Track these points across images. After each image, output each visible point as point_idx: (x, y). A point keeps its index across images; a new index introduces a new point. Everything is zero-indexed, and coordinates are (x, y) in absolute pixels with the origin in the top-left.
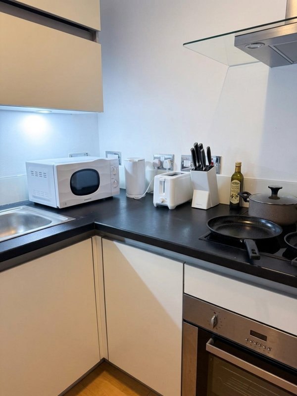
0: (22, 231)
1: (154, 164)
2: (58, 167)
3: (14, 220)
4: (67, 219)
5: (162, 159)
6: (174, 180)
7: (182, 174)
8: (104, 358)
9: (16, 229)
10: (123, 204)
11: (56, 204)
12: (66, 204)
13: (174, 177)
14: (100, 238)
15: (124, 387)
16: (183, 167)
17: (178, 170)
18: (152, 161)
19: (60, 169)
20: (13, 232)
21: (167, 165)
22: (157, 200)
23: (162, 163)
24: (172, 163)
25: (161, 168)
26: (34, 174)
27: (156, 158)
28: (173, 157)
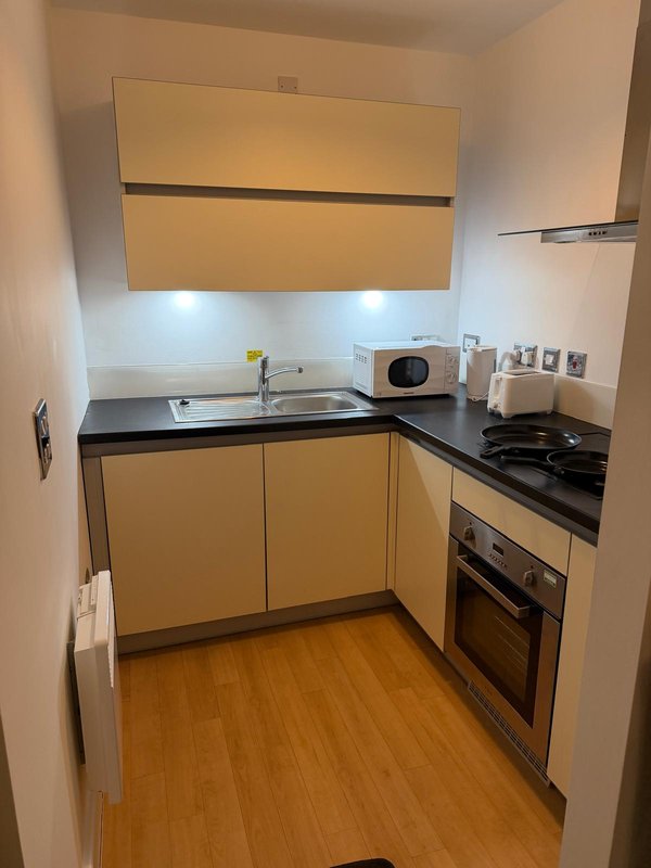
1: (512, 357)
2: (376, 351)
5: (523, 350)
8: (390, 590)
10: (461, 403)
11: (370, 393)
12: (380, 394)
14: (398, 434)
16: (545, 367)
17: (539, 369)
18: (512, 351)
19: (379, 355)
21: (525, 360)
22: (491, 404)
23: (521, 354)
24: (533, 357)
25: (519, 362)
26: (359, 358)
27: (517, 347)
28: (535, 349)
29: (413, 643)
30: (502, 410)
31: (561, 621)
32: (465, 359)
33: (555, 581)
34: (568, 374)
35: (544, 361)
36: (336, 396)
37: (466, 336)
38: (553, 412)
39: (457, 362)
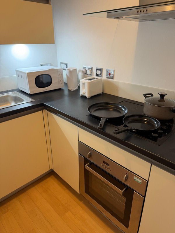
0: (13, 104)
1: (83, 72)
2: (27, 73)
3: (9, 99)
4: (31, 100)
5: (87, 69)
6: (89, 83)
7: (96, 78)
8: (52, 169)
9: (10, 103)
11: (28, 92)
12: (33, 92)
13: (90, 81)
15: (60, 183)
16: (97, 75)
17: (95, 76)
18: (82, 69)
19: (29, 75)
20: (9, 104)
21: (89, 72)
22: (81, 93)
23: (86, 71)
24: (92, 71)
25: (86, 73)
26: (19, 76)
27: (84, 68)
28: (92, 69)
29: (64, 187)
30: (87, 95)
31: (145, 197)
32: (65, 74)
33: (141, 182)
34: (107, 78)
35: (96, 73)
36: (12, 94)
37: (61, 63)
38: (103, 93)
39: (62, 75)
